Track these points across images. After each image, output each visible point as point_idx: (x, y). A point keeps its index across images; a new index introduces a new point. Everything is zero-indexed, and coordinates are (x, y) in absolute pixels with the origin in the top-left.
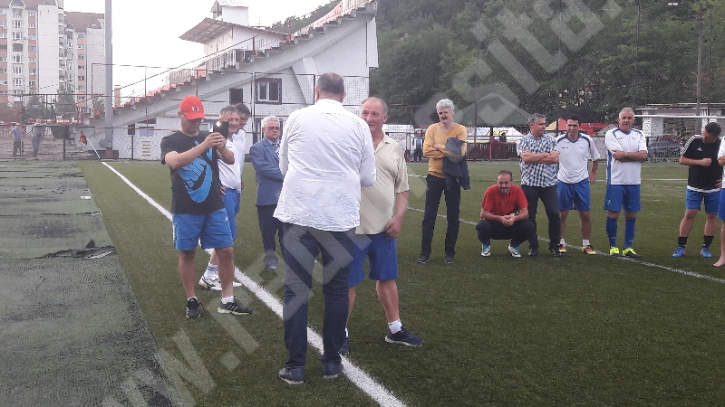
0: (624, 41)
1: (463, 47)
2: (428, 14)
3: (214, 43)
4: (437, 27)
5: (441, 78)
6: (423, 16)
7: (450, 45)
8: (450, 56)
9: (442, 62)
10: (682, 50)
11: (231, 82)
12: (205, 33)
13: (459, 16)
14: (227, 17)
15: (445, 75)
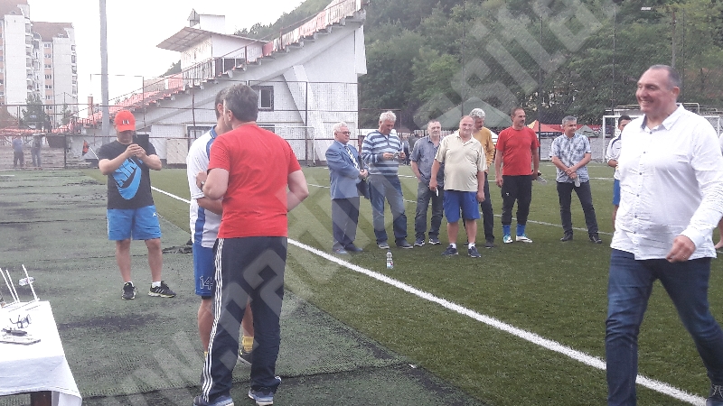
0: (593, 44)
1: (435, 53)
2: (396, 20)
3: (191, 52)
4: (408, 33)
5: (413, 83)
6: (392, 22)
7: (421, 50)
8: (421, 60)
9: (414, 67)
12: (185, 40)
13: (427, 21)
14: (204, 25)
15: (418, 80)
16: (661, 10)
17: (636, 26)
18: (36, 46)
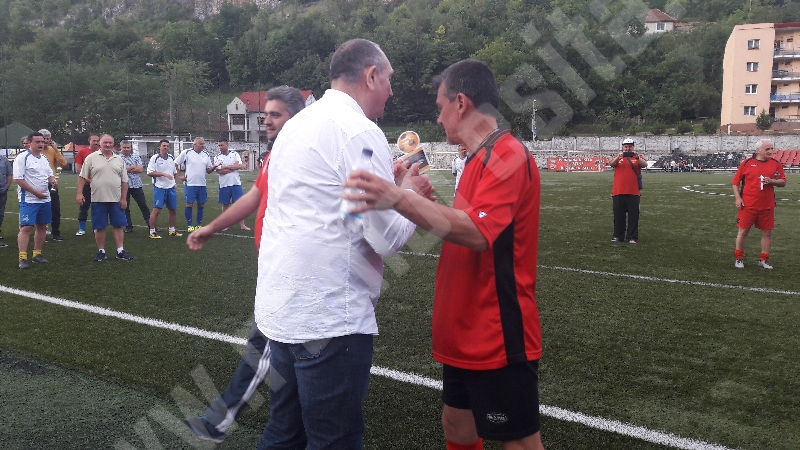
0: (113, 87)
10: (155, 96)
16: (162, 67)
17: (144, 76)
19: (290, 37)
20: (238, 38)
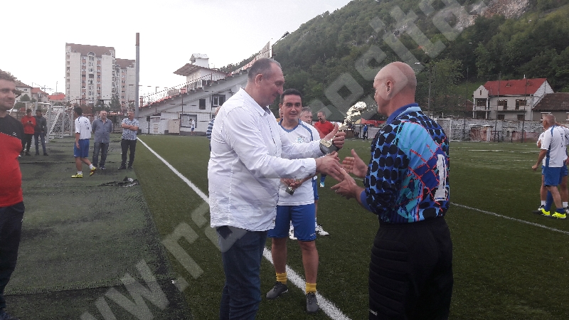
1: (315, 82)
2: (298, 65)
3: (191, 76)
4: (303, 72)
7: (308, 81)
8: (308, 86)
9: (305, 89)
11: (199, 96)
12: (186, 71)
13: (313, 66)
14: (198, 63)
15: (307, 95)
18: (118, 71)
19: (531, 37)
20: (487, 42)
